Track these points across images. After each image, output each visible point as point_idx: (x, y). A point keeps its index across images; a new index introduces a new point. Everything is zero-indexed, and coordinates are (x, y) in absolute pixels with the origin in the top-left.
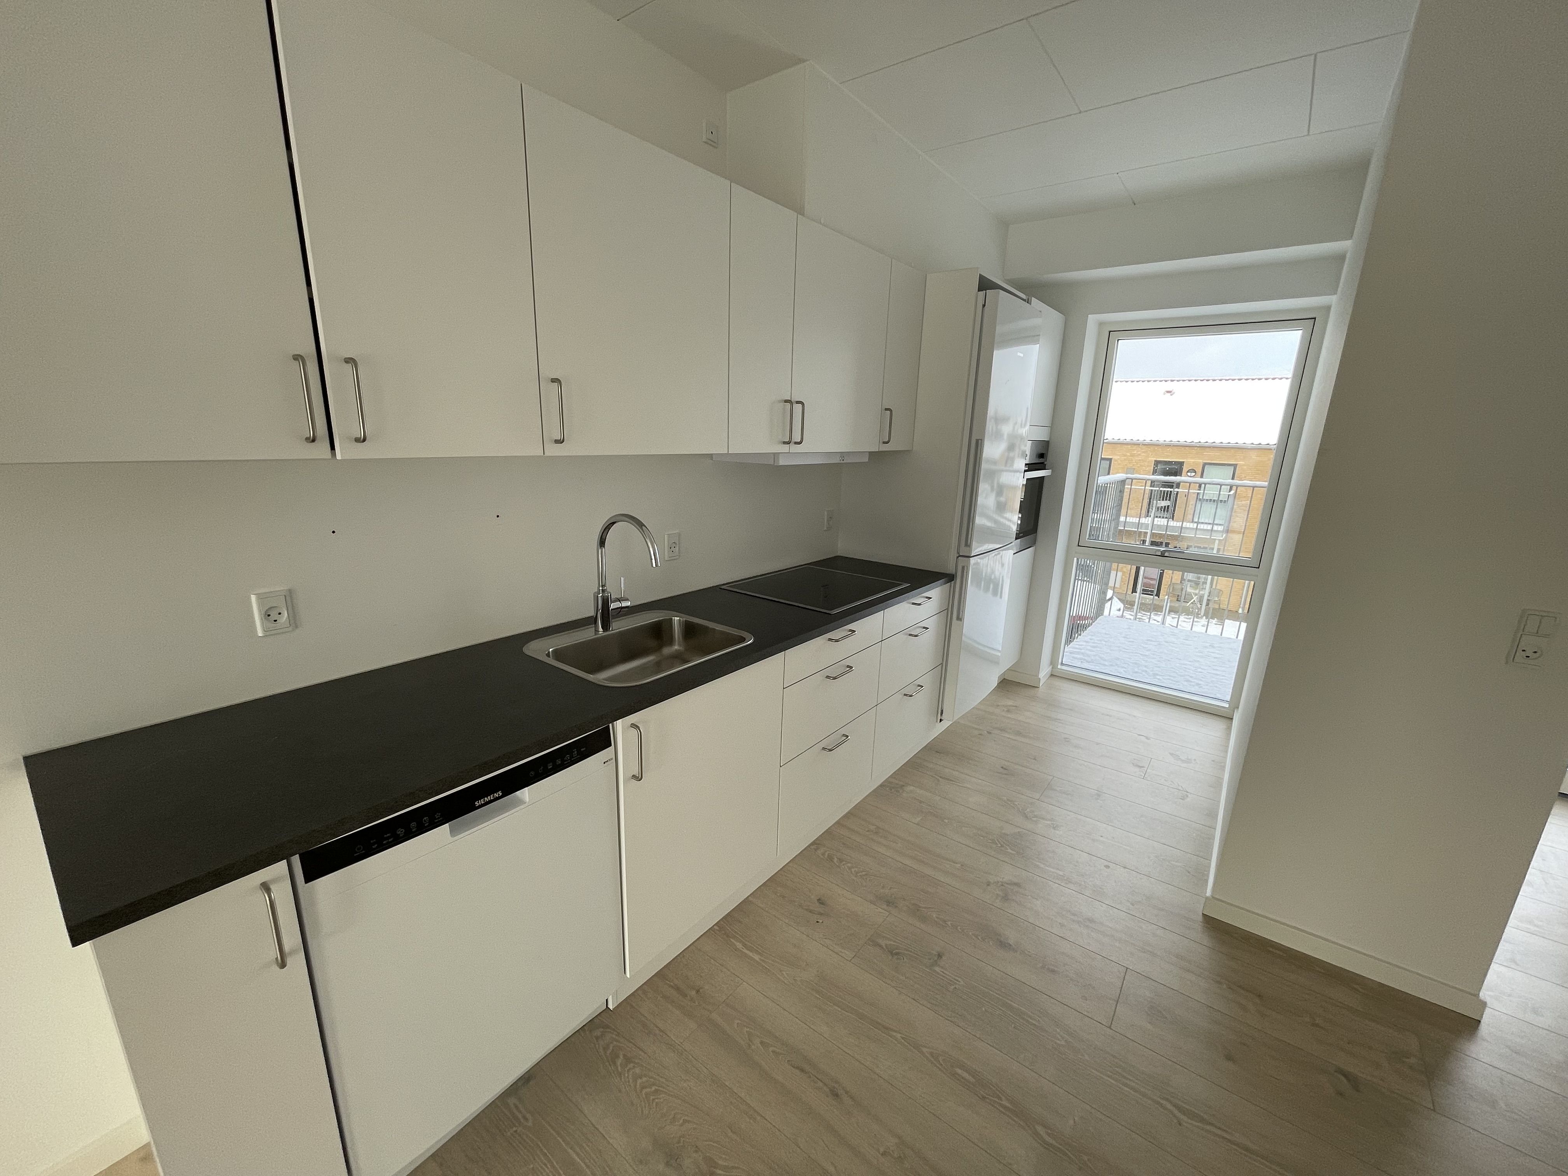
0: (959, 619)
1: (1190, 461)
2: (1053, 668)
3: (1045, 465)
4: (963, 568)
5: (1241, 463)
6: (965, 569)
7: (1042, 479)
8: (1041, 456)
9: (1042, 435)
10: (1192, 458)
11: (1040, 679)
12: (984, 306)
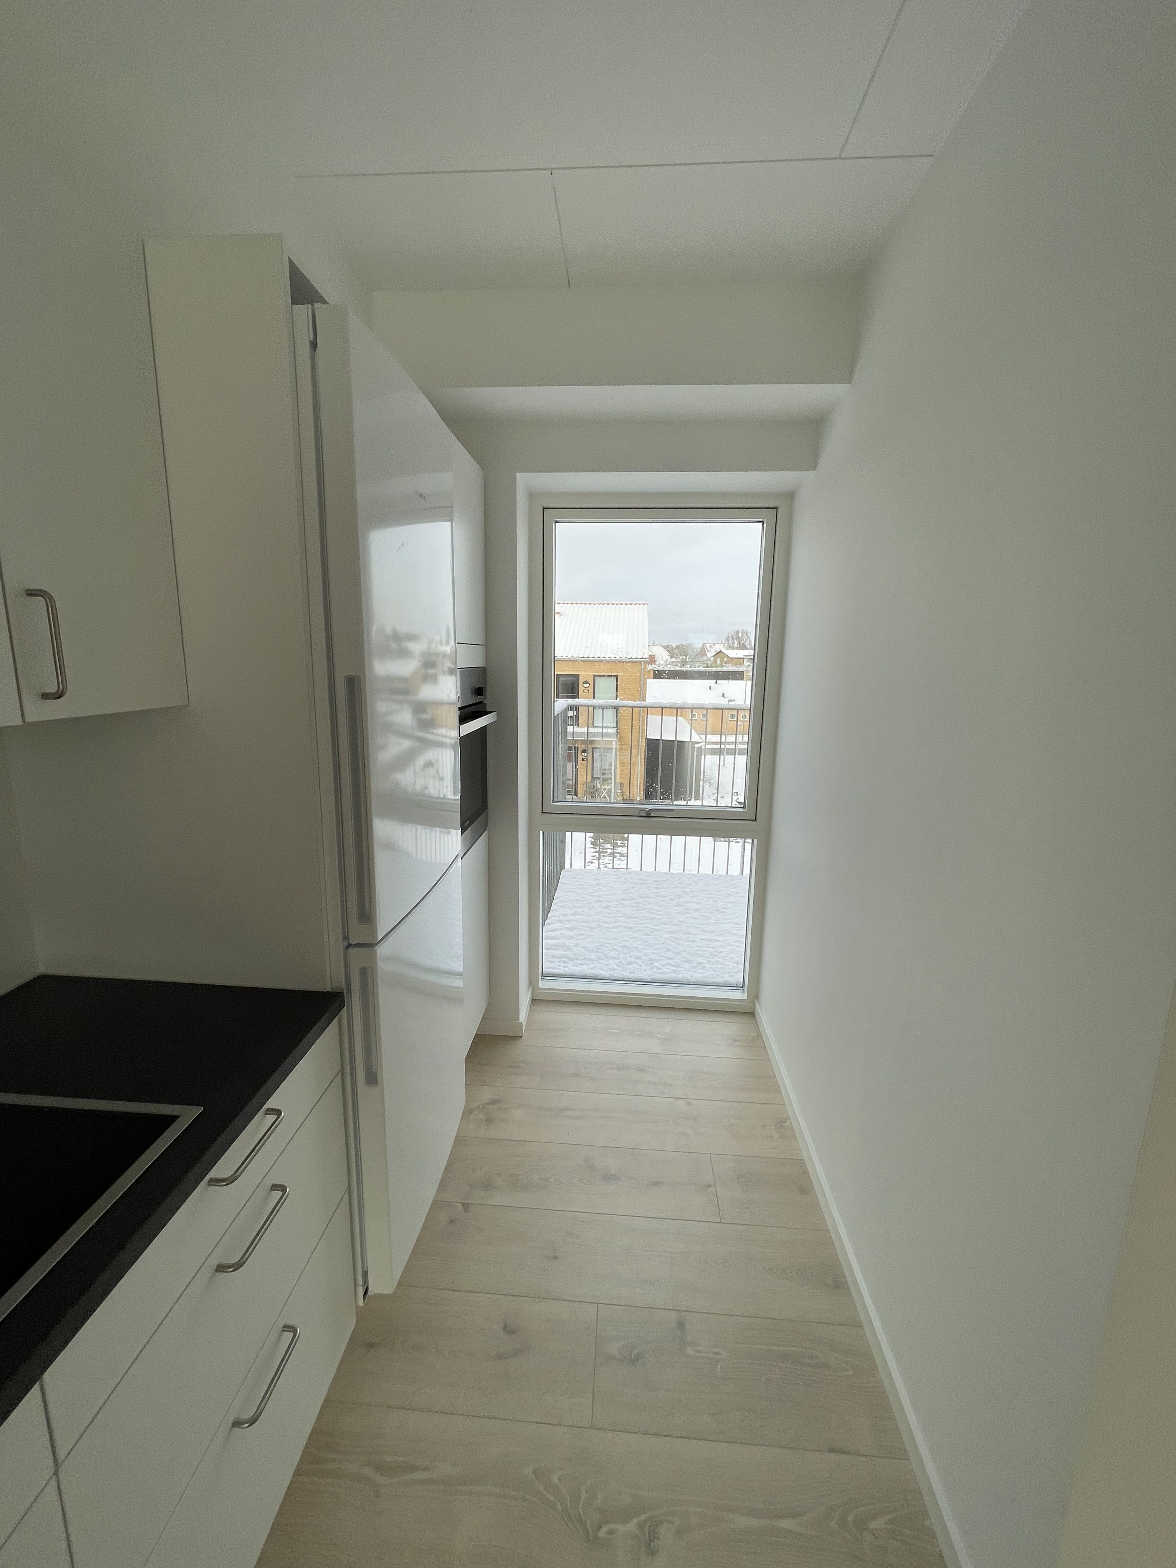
0: (372, 1079)
1: (585, 674)
2: (533, 989)
3: (486, 704)
4: (364, 972)
5: (621, 674)
6: (368, 975)
7: (483, 730)
8: (479, 691)
9: (471, 658)
10: (585, 671)
11: (522, 1023)
12: (314, 345)
